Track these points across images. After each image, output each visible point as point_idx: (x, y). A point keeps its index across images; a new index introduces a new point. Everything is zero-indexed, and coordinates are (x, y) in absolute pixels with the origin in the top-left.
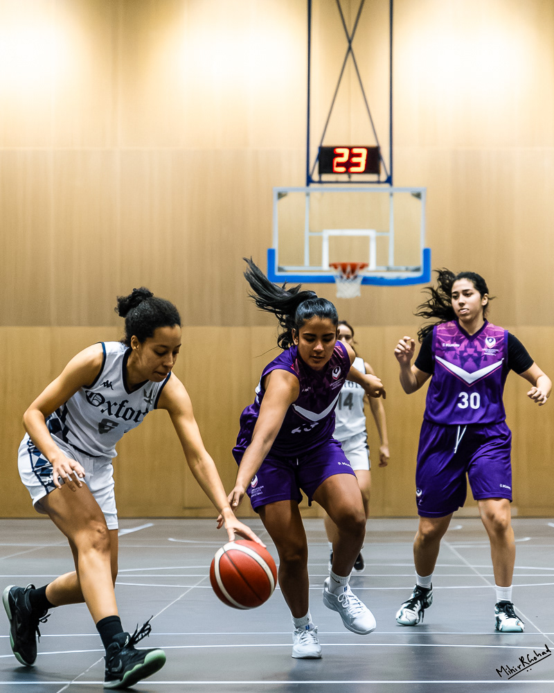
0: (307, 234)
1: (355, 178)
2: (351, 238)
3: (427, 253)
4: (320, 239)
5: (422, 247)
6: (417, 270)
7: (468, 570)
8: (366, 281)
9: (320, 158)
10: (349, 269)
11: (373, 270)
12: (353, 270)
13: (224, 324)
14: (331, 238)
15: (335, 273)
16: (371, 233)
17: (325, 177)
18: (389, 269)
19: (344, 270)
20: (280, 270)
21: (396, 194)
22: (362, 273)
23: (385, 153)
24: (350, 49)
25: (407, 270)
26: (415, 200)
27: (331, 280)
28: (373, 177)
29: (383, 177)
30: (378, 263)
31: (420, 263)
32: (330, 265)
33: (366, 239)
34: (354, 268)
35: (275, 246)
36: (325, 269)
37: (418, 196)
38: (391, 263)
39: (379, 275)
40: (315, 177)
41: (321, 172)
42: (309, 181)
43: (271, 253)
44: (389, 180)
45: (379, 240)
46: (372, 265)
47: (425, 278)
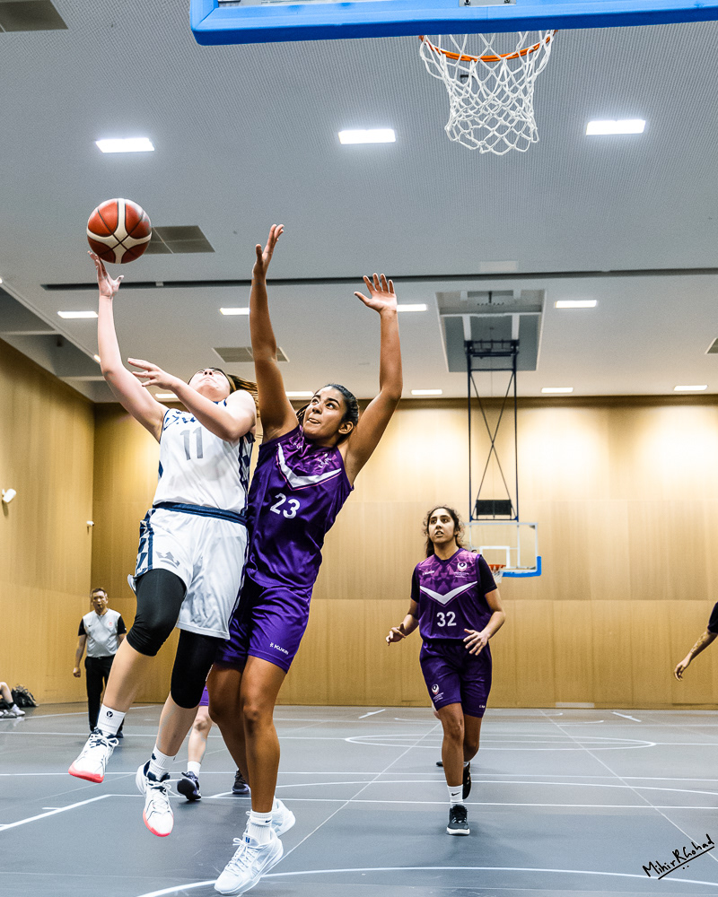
1: (497, 517)
2: (494, 550)
3: (539, 558)
5: (537, 556)
6: (534, 568)
7: (570, 740)
8: (505, 575)
9: (477, 506)
11: (508, 568)
12: (497, 569)
16: (507, 548)
17: (480, 517)
18: (517, 568)
21: (521, 526)
22: (502, 570)
23: (514, 503)
24: (493, 446)
25: (528, 568)
26: (532, 529)
28: (508, 517)
29: (513, 517)
30: (512, 564)
31: (536, 565)
33: (504, 551)
34: (498, 568)
37: (533, 527)
38: (519, 565)
39: (512, 571)
40: (475, 517)
41: (478, 514)
42: (471, 519)
44: (517, 518)
45: (511, 551)
46: (508, 566)
47: (538, 573)
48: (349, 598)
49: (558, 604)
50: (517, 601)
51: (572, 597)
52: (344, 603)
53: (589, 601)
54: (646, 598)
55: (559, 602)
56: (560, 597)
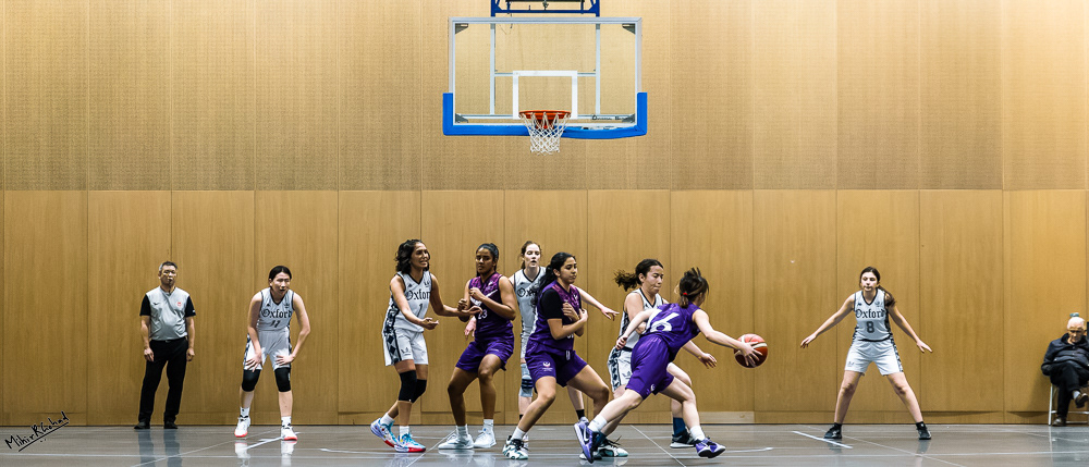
0: (492, 75)
1: (553, 5)
2: (546, 78)
3: (642, 98)
4: (509, 82)
5: (637, 91)
6: (631, 119)
8: (568, 133)
10: (545, 118)
11: (576, 119)
12: (551, 121)
13: (387, 188)
14: (522, 79)
15: (529, 123)
16: (574, 74)
17: (515, 5)
18: (594, 119)
19: (540, 121)
20: (459, 119)
21: (604, 27)
22: (563, 123)
25: (617, 118)
26: (628, 33)
27: (524, 132)
28: (575, 5)
29: (588, 5)
30: (582, 111)
31: (634, 111)
32: (520, 113)
33: (567, 81)
34: (552, 116)
35: (453, 90)
36: (515, 118)
37: (632, 27)
38: (598, 112)
39: (584, 125)
41: (508, 1)
42: (495, 9)
43: (448, 98)
44: (596, 9)
45: (581, 81)
46: (574, 116)
47: (640, 130)
48: (222, 188)
49: (681, 197)
50: (593, 193)
51: (713, 185)
52: (206, 198)
53: (748, 193)
54: (871, 184)
55: (684, 192)
56: (685, 185)
